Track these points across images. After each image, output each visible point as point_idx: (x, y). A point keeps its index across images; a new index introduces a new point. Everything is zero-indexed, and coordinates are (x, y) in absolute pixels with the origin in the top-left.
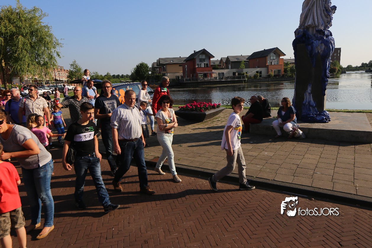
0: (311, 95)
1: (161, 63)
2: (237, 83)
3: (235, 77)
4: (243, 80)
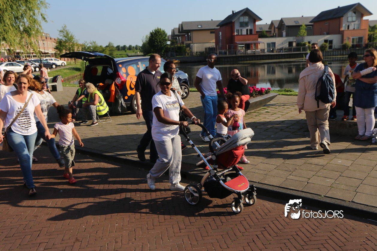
1: (184, 29)
2: (295, 58)
3: (291, 49)
4: (303, 53)
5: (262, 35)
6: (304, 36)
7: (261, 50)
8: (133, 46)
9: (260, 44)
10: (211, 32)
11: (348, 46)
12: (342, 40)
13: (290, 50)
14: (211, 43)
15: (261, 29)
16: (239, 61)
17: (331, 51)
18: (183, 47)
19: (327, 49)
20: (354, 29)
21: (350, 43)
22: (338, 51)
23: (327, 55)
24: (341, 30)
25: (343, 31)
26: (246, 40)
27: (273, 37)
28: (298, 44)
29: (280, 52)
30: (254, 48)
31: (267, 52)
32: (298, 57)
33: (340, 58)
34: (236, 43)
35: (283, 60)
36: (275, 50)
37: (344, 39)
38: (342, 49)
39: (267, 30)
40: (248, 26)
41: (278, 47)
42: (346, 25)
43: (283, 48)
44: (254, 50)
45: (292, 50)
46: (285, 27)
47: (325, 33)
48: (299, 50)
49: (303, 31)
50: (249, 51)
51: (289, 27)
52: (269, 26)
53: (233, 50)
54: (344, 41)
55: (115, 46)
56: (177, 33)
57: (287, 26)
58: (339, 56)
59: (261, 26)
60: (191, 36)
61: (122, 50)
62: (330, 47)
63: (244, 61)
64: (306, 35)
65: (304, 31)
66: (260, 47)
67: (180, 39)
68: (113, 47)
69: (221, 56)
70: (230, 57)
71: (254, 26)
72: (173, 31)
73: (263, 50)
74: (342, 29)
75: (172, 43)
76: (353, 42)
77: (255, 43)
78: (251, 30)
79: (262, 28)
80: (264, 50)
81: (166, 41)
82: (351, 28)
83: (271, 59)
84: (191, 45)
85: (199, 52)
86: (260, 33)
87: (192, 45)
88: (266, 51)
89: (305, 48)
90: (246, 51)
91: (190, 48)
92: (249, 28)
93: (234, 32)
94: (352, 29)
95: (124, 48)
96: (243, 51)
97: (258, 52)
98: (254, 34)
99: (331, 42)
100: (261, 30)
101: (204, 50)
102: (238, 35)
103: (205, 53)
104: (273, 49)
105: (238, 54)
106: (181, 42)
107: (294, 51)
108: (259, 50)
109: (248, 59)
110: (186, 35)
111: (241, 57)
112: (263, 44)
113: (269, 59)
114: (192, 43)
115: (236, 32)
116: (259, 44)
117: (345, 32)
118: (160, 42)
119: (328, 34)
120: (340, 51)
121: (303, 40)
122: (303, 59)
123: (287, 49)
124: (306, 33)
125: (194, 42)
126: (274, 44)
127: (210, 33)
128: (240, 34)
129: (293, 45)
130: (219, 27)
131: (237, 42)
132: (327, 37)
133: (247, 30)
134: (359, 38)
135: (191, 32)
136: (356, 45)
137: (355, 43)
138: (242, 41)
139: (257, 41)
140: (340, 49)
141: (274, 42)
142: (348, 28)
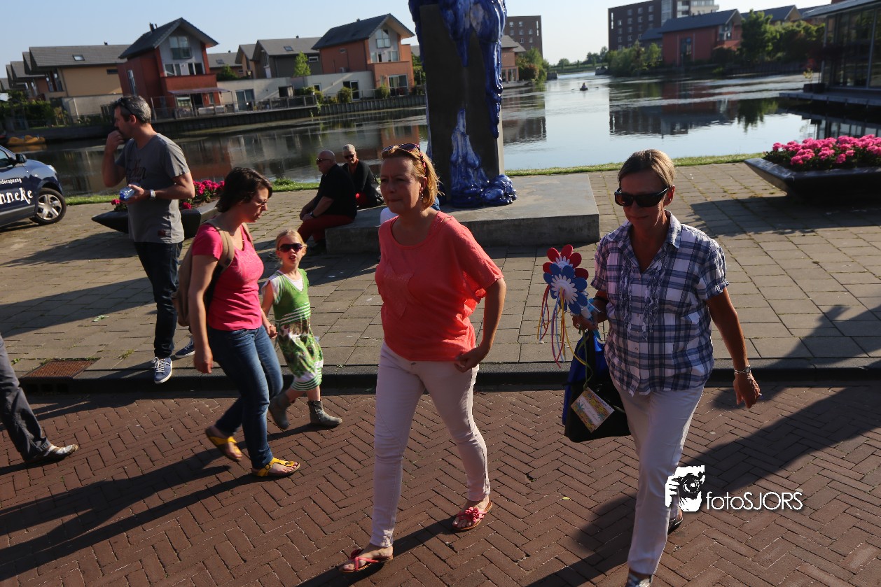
0: (468, 138)
2: (295, 118)
3: (286, 100)
4: (309, 109)
5: (223, 74)
6: (306, 76)
7: (226, 106)
9: (222, 94)
10: (110, 72)
11: (385, 93)
12: (374, 82)
13: (283, 103)
14: (113, 94)
15: (219, 63)
16: (184, 131)
17: (358, 103)
18: (46, 105)
19: (351, 99)
20: (390, 61)
21: (387, 88)
22: (370, 102)
23: (352, 110)
24: (368, 63)
25: (373, 65)
26: (190, 87)
27: (247, 78)
28: (297, 92)
29: (265, 108)
30: (210, 103)
31: (240, 108)
32: (301, 117)
33: (375, 113)
34: (172, 94)
36: (255, 105)
37: (377, 80)
38: (376, 98)
39: (234, 65)
40: (191, 58)
41: (259, 96)
42: (376, 53)
43: (269, 100)
44: (212, 107)
45: (288, 104)
46: (268, 58)
47: (343, 69)
48: (300, 102)
49: (302, 66)
50: (201, 110)
51: (275, 58)
52: (235, 56)
53: (166, 108)
54: (377, 83)
56: (21, 74)
57: (271, 56)
58: (372, 112)
59: (219, 58)
60: (61, 79)
62: (356, 95)
63: (194, 130)
64: (309, 72)
65: (305, 65)
66: (225, 99)
67: (35, 88)
71: (203, 58)
72: (11, 70)
73: (230, 107)
74: (371, 61)
75: (14, 97)
76: (391, 84)
77: (212, 93)
78: (198, 66)
79: (221, 60)
80: (233, 105)
82: (385, 59)
83: (250, 123)
84: (66, 100)
85: (88, 117)
86: (220, 72)
87: (68, 102)
88: (237, 107)
89: (311, 98)
90: (196, 110)
91: (64, 108)
92: (193, 60)
93: (163, 71)
94: (387, 61)
96: (188, 110)
97: (221, 111)
98: (206, 74)
99: (355, 85)
100: (222, 65)
101: (100, 111)
102: (173, 76)
103: (102, 116)
104: (250, 104)
105: (179, 117)
106: (36, 93)
107: (291, 105)
108: (222, 106)
109: (202, 125)
110: (48, 79)
111: (186, 121)
112: (228, 93)
113: (245, 124)
114: (68, 97)
115: (167, 70)
116: (220, 93)
117: (376, 66)
119: (348, 70)
120: (373, 102)
121: (305, 84)
122: (311, 121)
123: (278, 102)
124: (309, 69)
125: (70, 94)
126: (251, 92)
127: (106, 72)
128: (176, 74)
129: (289, 94)
130: (125, 60)
131: (173, 92)
132: (348, 77)
133: (190, 65)
134: (400, 77)
135: (59, 72)
136: (397, 89)
137: (396, 87)
138: (182, 88)
139: (214, 88)
140: (372, 98)
141: (251, 88)
142: (380, 60)
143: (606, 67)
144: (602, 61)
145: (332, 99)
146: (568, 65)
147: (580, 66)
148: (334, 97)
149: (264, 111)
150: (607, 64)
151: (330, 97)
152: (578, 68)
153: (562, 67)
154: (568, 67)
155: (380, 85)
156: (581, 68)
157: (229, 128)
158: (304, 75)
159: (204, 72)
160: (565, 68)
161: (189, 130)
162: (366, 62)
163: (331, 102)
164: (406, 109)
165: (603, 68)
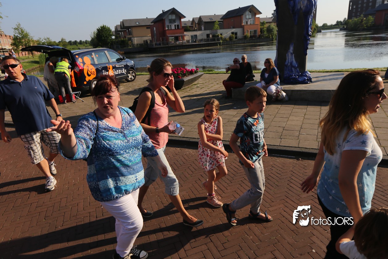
0: (293, 55)
1: (125, 25)
2: (212, 46)
3: (209, 39)
4: (217, 43)
5: (186, 29)
7: (187, 41)
8: (83, 41)
10: (147, 28)
11: (248, 37)
12: (244, 33)
13: (208, 40)
14: (148, 36)
16: (171, 50)
17: (236, 41)
18: (126, 40)
19: (234, 39)
20: (251, 24)
21: (249, 35)
23: (234, 43)
24: (242, 25)
25: (244, 25)
26: (174, 34)
27: (195, 30)
28: (213, 36)
29: (201, 42)
30: (181, 40)
31: (192, 42)
32: (214, 46)
33: (243, 45)
34: (168, 36)
35: (204, 48)
36: (197, 41)
37: (245, 32)
38: (244, 39)
39: (190, 25)
41: (199, 38)
42: (245, 21)
43: (202, 39)
47: (232, 27)
48: (214, 40)
49: (217, 26)
50: (178, 43)
51: (206, 23)
52: (191, 22)
53: (165, 41)
55: (67, 41)
56: (119, 29)
57: (204, 22)
60: (132, 31)
61: (73, 45)
62: (236, 38)
63: (175, 50)
66: (186, 38)
67: (123, 34)
68: (65, 42)
69: (157, 46)
70: (164, 47)
71: (180, 23)
72: (116, 28)
73: (188, 41)
74: (243, 24)
75: (116, 37)
76: (251, 34)
77: (182, 36)
78: (178, 26)
79: (186, 24)
80: (189, 41)
81: (111, 36)
83: (195, 48)
84: (132, 38)
85: (139, 44)
88: (190, 41)
89: (219, 39)
90: (176, 42)
91: (131, 41)
92: (176, 24)
93: (165, 28)
94: (250, 24)
95: (75, 43)
96: (173, 42)
97: (185, 43)
98: (180, 29)
99: (236, 34)
100: (186, 26)
101: (143, 42)
102: (169, 30)
103: (143, 44)
104: (195, 40)
105: (170, 45)
106: (123, 36)
107: (211, 41)
108: (185, 41)
109: (178, 48)
110: (127, 31)
111: (172, 47)
112: (188, 36)
113: (193, 48)
114: (133, 37)
115: (167, 28)
116: (185, 36)
117: (245, 26)
118: (106, 36)
119: (234, 28)
121: (216, 33)
123: (206, 40)
124: (219, 27)
126: (196, 36)
128: (170, 29)
129: (210, 37)
130: (153, 24)
131: (168, 35)
132: (234, 30)
133: (175, 25)
134: (254, 31)
135: (131, 28)
136: (253, 36)
137: (252, 35)
138: (172, 34)
139: (183, 34)
140: (242, 39)
141: (196, 34)
142: (247, 23)
143: (345, 27)
144: (343, 24)
145: (226, 39)
146: (327, 26)
147: (332, 27)
148: (228, 38)
149: (201, 43)
150: (345, 25)
151: (226, 38)
152: (331, 27)
153: (324, 27)
154: (327, 27)
155: (246, 34)
156: (333, 27)
157: (187, 49)
158: (217, 29)
159: (180, 28)
160: (325, 27)
161: (173, 50)
162: (241, 24)
163: (226, 40)
164: (256, 43)
165: (344, 27)
